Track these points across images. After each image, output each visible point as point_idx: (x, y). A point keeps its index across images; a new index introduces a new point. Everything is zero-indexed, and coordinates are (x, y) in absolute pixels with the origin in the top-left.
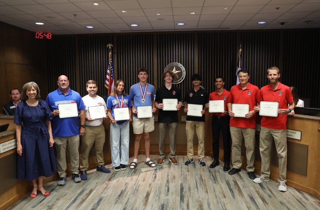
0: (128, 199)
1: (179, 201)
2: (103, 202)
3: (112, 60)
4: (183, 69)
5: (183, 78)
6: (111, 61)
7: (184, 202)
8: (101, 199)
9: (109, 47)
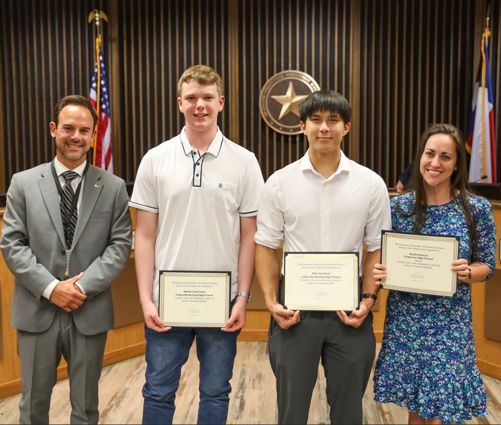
3: (105, 61)
6: (103, 65)
9: (94, 20)
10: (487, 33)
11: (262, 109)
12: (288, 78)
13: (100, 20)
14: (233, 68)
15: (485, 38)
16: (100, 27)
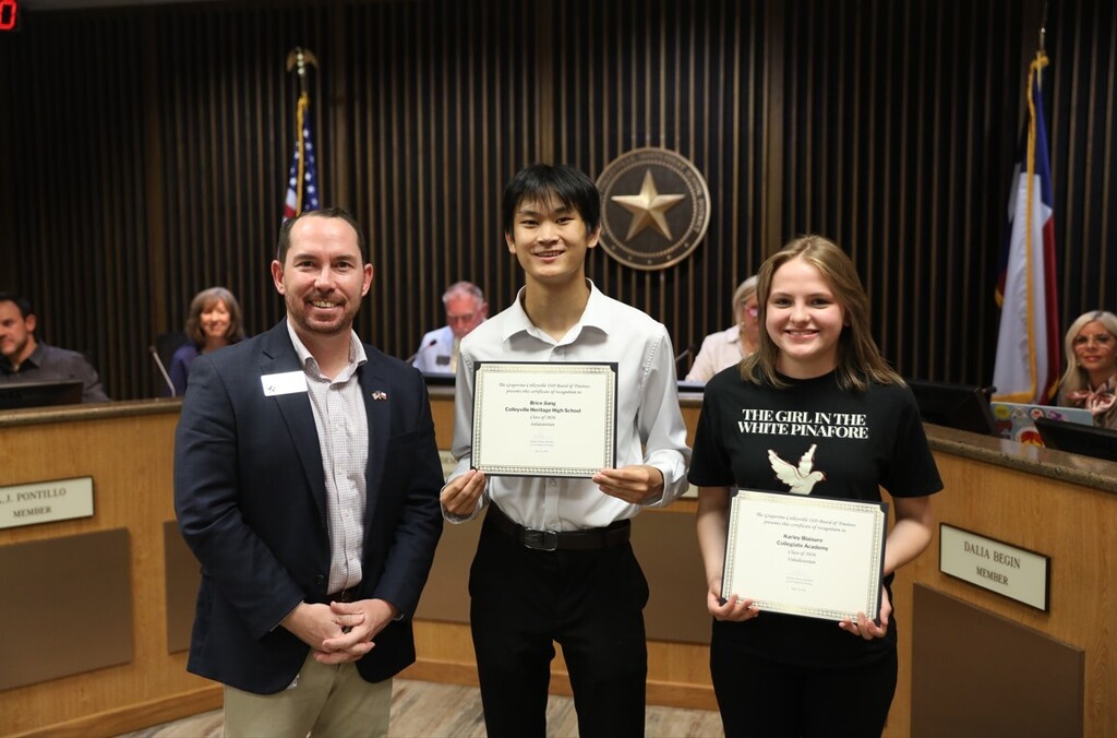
4: (696, 182)
5: (693, 236)
10: (1040, 62)
12: (644, 162)
13: (305, 65)
15: (1036, 71)
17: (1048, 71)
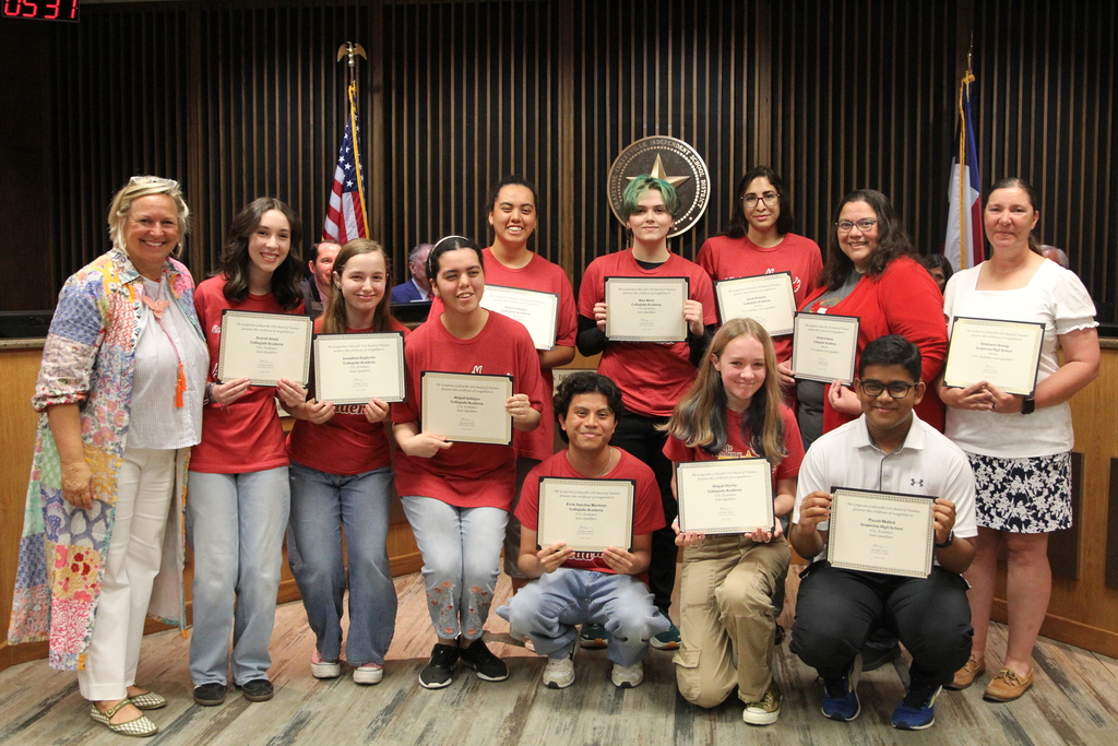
0: (430, 724)
1: (671, 734)
2: (313, 731)
4: (699, 166)
5: (697, 210)
7: (691, 737)
8: (302, 722)
10: (969, 78)
11: (612, 198)
12: (654, 148)
13: (354, 57)
14: (566, 132)
15: (965, 86)
16: (354, 68)
17: (975, 86)
